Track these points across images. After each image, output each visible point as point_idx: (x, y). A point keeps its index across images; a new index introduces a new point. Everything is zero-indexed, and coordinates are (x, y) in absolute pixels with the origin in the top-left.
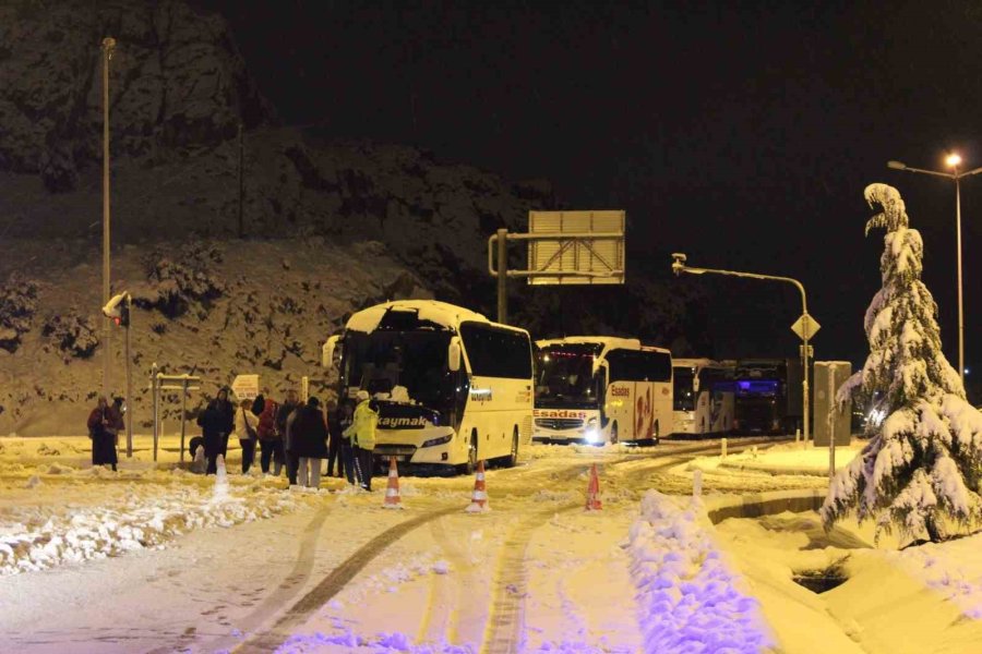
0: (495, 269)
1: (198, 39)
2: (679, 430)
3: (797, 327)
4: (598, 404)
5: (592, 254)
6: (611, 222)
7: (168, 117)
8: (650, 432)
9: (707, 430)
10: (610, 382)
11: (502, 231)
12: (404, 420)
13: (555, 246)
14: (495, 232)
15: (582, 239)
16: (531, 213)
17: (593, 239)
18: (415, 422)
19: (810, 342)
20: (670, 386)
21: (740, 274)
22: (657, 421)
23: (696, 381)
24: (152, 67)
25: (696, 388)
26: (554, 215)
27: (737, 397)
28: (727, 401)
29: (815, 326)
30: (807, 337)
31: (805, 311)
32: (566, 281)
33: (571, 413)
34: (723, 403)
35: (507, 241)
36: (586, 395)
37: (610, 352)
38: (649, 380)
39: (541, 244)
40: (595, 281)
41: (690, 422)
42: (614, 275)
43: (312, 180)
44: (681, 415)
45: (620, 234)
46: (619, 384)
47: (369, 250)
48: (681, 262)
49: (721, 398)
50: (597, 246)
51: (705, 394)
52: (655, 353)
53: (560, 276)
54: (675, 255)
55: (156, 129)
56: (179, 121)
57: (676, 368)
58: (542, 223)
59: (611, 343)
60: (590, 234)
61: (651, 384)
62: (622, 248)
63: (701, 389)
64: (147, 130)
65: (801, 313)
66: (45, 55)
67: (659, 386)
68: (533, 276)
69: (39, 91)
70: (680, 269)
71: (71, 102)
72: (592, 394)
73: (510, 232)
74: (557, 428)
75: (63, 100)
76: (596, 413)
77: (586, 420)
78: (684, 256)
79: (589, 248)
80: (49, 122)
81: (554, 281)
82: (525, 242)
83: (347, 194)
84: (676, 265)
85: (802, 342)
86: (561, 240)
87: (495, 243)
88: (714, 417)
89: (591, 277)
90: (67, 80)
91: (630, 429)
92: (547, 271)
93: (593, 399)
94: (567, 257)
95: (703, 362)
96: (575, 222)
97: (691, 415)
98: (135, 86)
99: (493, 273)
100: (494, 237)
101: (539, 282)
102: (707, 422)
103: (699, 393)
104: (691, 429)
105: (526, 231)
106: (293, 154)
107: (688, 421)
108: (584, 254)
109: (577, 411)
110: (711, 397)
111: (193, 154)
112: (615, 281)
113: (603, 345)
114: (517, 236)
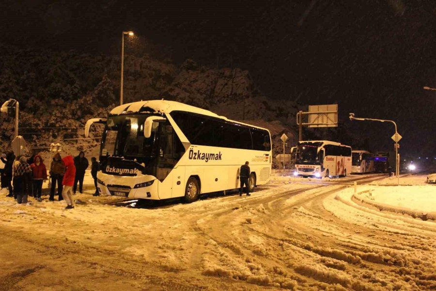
0: (299, 123)
1: (242, 76)
2: (355, 171)
3: (393, 137)
4: (321, 163)
5: (328, 118)
6: (334, 108)
7: (233, 93)
8: (343, 172)
9: (364, 171)
10: (326, 156)
11: (300, 111)
12: (126, 170)
13: (316, 116)
14: (298, 112)
15: (324, 113)
16: (309, 106)
17: (328, 113)
18: (132, 172)
19: (398, 143)
20: (351, 158)
21: (373, 120)
22: (345, 169)
23: (361, 157)
24: (230, 82)
25: (361, 159)
26: (316, 107)
27: (374, 162)
28: (371, 163)
29: (400, 137)
30: (397, 141)
31: (396, 132)
32: (320, 126)
33: (310, 166)
34: (370, 163)
35: (302, 114)
36: (316, 160)
37: (326, 145)
38: (343, 156)
39: (312, 115)
40: (329, 126)
41: (359, 169)
42: (335, 124)
43: (268, 108)
44: (356, 167)
45: (336, 111)
46: (329, 157)
47: (276, 123)
48: (353, 116)
49: (369, 162)
50: (329, 115)
51: (364, 161)
52: (345, 147)
53: (318, 125)
54: (350, 114)
55: (230, 96)
56: (235, 94)
57: (353, 153)
58: (313, 109)
59: (326, 143)
60: (327, 112)
61: (343, 157)
62: (337, 116)
63: (363, 159)
64: (228, 96)
65: (395, 133)
66: (205, 80)
67: (346, 158)
68: (310, 125)
69: (203, 88)
70: (352, 118)
71: (210, 90)
72: (318, 160)
73: (303, 111)
74: (305, 172)
75: (208, 90)
76: (319, 166)
77: (315, 169)
78: (353, 114)
79: (327, 116)
80: (205, 95)
81: (316, 126)
82: (308, 114)
83: (278, 112)
84: (351, 117)
85: (395, 143)
86: (318, 114)
87: (299, 115)
88: (367, 168)
89: (327, 125)
90: (209, 86)
91: (335, 172)
92: (314, 123)
93: (318, 161)
94: (320, 119)
95: (363, 152)
96: (323, 108)
97: (359, 167)
98: (226, 86)
99: (298, 124)
100: (298, 113)
101: (311, 126)
102: (364, 169)
103: (362, 161)
104: (359, 171)
105: (308, 111)
106: (264, 103)
107: (358, 169)
108: (325, 118)
109: (312, 166)
110: (366, 162)
111: (238, 102)
112: (334, 126)
113: (322, 143)
114: (305, 113)
